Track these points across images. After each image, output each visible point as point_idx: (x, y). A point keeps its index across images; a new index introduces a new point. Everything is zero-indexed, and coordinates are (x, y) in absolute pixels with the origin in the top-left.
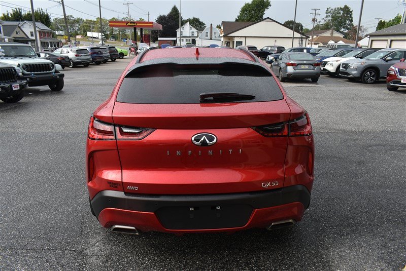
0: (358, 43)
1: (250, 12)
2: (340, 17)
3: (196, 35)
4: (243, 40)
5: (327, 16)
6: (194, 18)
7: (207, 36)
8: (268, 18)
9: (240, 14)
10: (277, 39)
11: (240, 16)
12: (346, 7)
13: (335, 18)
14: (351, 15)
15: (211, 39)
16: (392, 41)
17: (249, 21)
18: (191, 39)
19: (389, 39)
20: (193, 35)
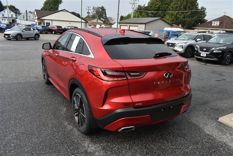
0: (112, 26)
1: (50, 5)
2: (100, 12)
3: (14, 16)
4: (50, 22)
5: (94, 11)
6: (11, 6)
7: (24, 18)
8: (65, 10)
9: (44, 6)
10: (71, 22)
11: (44, 7)
12: (102, 7)
13: (97, 12)
14: (105, 11)
15: (27, 20)
16: (130, 26)
17: (50, 10)
18: (11, 19)
19: (129, 25)
20: (12, 16)
